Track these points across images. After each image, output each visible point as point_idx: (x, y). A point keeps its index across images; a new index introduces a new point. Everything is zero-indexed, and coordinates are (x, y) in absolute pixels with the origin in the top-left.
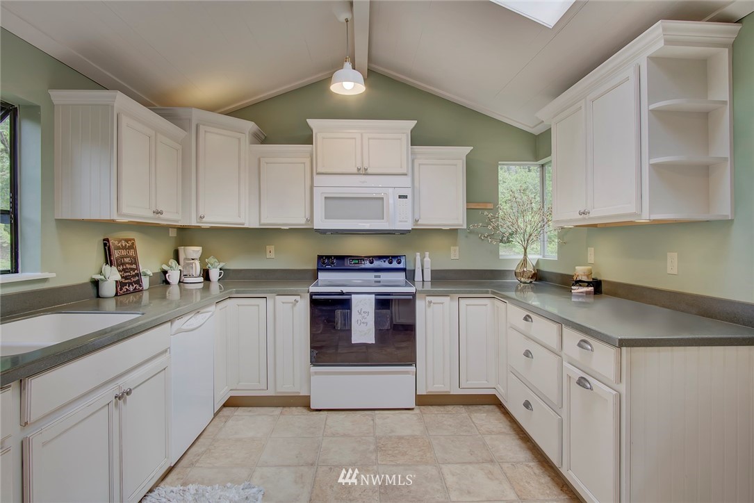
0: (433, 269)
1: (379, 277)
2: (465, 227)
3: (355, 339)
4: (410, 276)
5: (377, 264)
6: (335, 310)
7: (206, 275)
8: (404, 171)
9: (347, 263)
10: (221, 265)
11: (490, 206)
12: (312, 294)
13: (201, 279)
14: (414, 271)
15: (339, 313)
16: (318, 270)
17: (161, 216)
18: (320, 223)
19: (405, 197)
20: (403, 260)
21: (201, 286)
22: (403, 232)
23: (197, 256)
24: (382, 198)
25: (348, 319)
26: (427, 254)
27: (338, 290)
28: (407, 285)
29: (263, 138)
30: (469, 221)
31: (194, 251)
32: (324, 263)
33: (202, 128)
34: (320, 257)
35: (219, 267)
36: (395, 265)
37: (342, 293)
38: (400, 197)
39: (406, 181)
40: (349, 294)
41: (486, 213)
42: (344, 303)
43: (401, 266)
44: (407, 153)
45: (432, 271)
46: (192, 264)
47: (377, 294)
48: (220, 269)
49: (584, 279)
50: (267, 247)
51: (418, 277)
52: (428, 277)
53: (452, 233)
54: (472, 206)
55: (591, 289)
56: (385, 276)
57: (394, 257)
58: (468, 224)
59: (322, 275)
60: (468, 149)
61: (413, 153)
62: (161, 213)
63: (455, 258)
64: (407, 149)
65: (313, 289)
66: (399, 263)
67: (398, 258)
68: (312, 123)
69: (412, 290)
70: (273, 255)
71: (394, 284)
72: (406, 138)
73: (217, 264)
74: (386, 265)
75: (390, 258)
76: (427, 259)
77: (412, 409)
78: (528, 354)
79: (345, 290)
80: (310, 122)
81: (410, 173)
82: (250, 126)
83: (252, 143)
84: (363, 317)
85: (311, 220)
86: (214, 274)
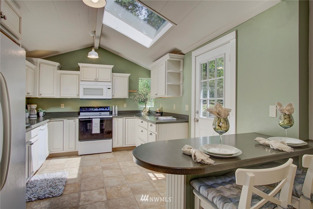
0: (118, 110)
1: (101, 113)
2: (128, 98)
3: (93, 132)
4: (111, 113)
5: (100, 109)
6: (87, 124)
7: (38, 114)
8: (110, 81)
9: (90, 109)
10: (44, 111)
11: (136, 91)
12: (79, 119)
13: (36, 116)
14: (112, 111)
15: (88, 124)
16: (80, 112)
17: (29, 94)
18: (82, 96)
19: (110, 89)
20: (109, 108)
21: (36, 118)
22: (109, 99)
23: (35, 108)
24: (103, 89)
25: (91, 126)
26: (116, 106)
27: (88, 117)
28: (110, 115)
29: (61, 67)
30: (129, 95)
31: (34, 106)
32: (82, 109)
33: (41, 65)
34: (81, 108)
35: (43, 111)
36: (106, 109)
37: (89, 118)
38: (108, 88)
39: (110, 84)
40: (92, 118)
41: (135, 93)
42: (90, 121)
43: (108, 110)
44: (111, 76)
45: (118, 111)
46: (33, 111)
47: (100, 118)
48: (44, 112)
49: (159, 112)
50: (61, 104)
51: (113, 113)
52: (117, 113)
53: (124, 100)
54: (131, 91)
55: (160, 114)
56: (102, 113)
57: (106, 107)
58: (129, 97)
59: (81, 114)
60: (129, 75)
61: (112, 75)
62: (29, 93)
63: (125, 107)
64: (111, 74)
65: (79, 117)
66: (108, 109)
67: (107, 107)
68: (80, 64)
69: (111, 116)
70: (63, 107)
71: (106, 115)
72: (110, 71)
73: (42, 111)
74: (103, 110)
75: (104, 108)
76: (116, 108)
77: (111, 152)
78: (142, 131)
79: (91, 117)
80: (79, 64)
81: (111, 82)
82: (57, 64)
83: (58, 70)
84: (96, 125)
85: (78, 95)
86: (41, 114)
